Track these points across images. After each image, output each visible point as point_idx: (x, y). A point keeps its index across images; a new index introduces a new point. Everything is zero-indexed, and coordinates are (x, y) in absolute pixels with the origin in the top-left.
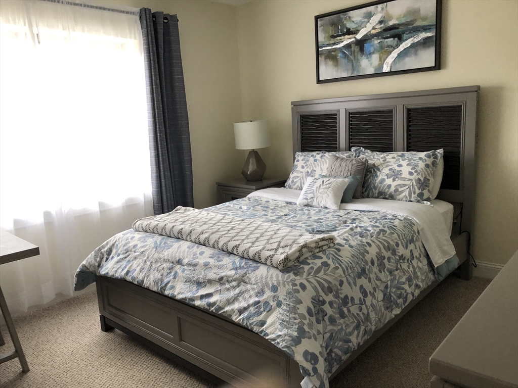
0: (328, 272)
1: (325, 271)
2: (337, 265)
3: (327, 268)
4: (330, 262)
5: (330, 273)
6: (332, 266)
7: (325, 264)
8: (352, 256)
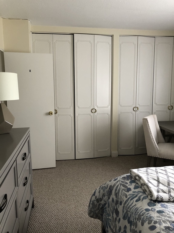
0: (124, 191)
1: (124, 189)
2: (128, 197)
3: (126, 190)
4: (130, 192)
5: (123, 193)
6: (128, 193)
7: (129, 190)
8: (136, 208)
